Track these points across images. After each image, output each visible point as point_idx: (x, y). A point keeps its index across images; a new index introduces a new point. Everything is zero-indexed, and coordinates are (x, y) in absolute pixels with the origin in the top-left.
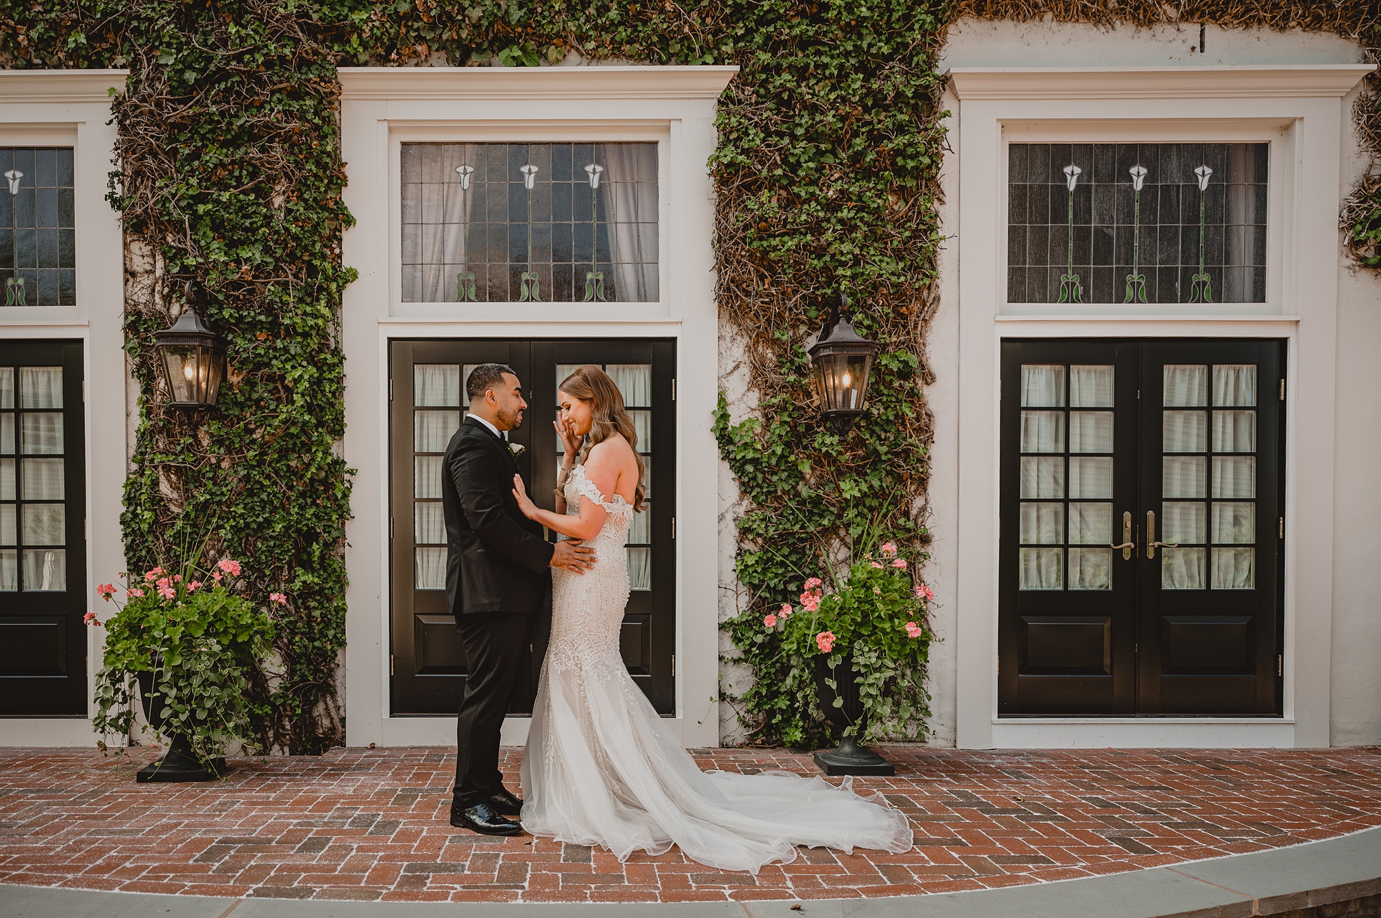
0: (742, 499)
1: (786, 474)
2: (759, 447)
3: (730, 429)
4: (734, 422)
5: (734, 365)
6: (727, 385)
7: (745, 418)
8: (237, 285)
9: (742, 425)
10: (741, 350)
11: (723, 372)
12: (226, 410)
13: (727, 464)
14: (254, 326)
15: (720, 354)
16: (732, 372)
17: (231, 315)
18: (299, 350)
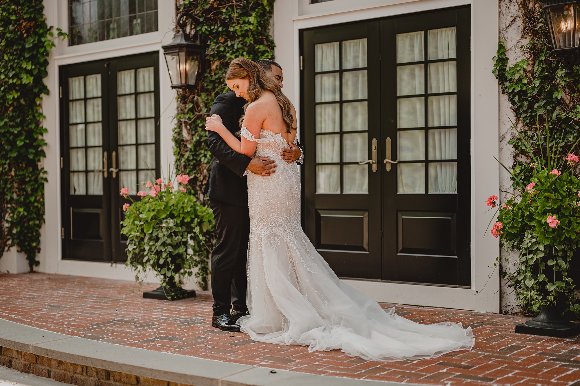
0: (517, 123)
1: (545, 101)
2: (526, 81)
3: (508, 69)
4: (511, 64)
5: (511, 19)
6: (506, 35)
7: (519, 60)
8: (208, 11)
9: (516, 66)
10: (517, 7)
11: (503, 26)
12: (207, 86)
13: (505, 97)
14: (218, 34)
15: (500, 12)
16: (510, 25)
17: (206, 29)
18: (240, 46)
